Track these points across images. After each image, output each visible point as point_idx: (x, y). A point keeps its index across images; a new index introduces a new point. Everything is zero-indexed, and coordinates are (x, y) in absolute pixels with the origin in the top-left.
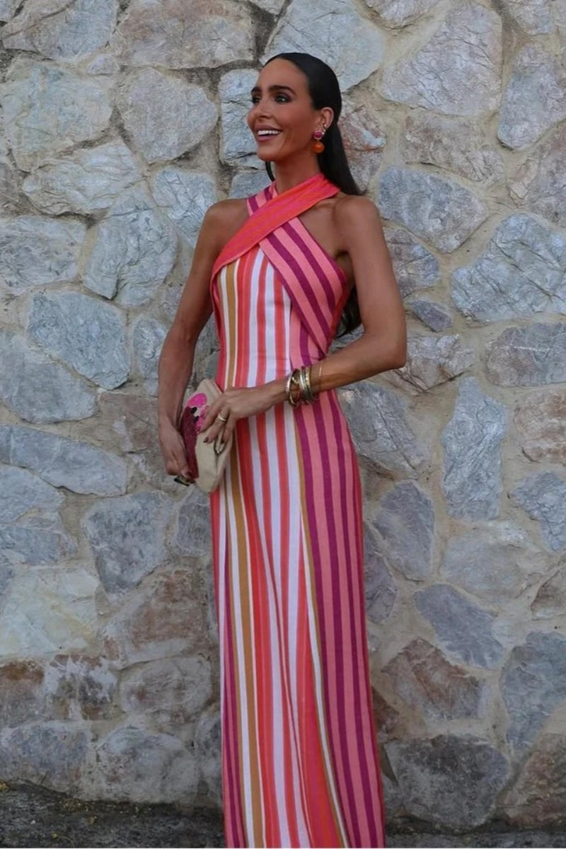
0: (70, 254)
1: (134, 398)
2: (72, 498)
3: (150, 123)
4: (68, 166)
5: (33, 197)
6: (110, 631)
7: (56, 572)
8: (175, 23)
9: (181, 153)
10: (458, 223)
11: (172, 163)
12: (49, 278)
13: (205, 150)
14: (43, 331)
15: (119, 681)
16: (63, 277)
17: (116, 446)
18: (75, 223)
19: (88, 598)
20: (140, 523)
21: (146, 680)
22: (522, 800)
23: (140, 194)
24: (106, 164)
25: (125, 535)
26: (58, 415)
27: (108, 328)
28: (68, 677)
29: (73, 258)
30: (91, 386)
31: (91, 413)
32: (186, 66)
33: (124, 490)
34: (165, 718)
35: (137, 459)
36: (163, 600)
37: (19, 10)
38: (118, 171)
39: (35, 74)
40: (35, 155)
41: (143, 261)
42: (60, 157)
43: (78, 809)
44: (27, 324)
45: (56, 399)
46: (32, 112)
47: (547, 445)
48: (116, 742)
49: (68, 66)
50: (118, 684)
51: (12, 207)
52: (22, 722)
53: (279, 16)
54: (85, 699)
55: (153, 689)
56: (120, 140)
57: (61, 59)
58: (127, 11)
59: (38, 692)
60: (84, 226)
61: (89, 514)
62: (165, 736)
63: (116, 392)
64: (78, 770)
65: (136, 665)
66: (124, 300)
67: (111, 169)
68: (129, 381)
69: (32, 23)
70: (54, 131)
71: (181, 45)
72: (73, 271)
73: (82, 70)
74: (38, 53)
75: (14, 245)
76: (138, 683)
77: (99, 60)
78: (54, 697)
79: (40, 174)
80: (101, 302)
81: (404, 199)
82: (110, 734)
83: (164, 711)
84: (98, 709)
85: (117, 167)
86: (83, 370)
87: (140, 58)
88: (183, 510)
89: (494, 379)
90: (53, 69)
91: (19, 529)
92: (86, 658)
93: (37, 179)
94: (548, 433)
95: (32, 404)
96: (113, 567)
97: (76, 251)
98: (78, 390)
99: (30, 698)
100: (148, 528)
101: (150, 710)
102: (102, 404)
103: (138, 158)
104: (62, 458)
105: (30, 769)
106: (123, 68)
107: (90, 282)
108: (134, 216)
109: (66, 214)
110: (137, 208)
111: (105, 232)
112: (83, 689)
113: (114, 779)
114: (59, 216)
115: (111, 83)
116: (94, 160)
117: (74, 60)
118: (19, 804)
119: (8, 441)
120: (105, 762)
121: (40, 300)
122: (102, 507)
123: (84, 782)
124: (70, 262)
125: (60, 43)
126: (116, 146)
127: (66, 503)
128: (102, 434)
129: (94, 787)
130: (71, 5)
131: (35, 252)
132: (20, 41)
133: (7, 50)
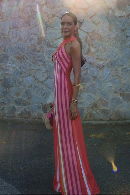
5: (51, 45)
10: (104, 48)
22: (113, 117)
37: (48, 21)
39: (51, 30)
40: (52, 40)
42: (55, 40)
46: (51, 34)
47: (115, 74)
51: (49, 46)
53: (82, 23)
69: (50, 23)
70: (54, 37)
74: (51, 27)
75: (49, 51)
79: (52, 42)
81: (98, 45)
89: (109, 67)
90: (53, 29)
94: (115, 73)
109: (56, 47)
114: (54, 47)
116: (59, 40)
117: (56, 28)
119: (49, 76)
125: (54, 26)
130: (55, 21)
131: (52, 52)
132: (49, 25)
133: (47, 26)
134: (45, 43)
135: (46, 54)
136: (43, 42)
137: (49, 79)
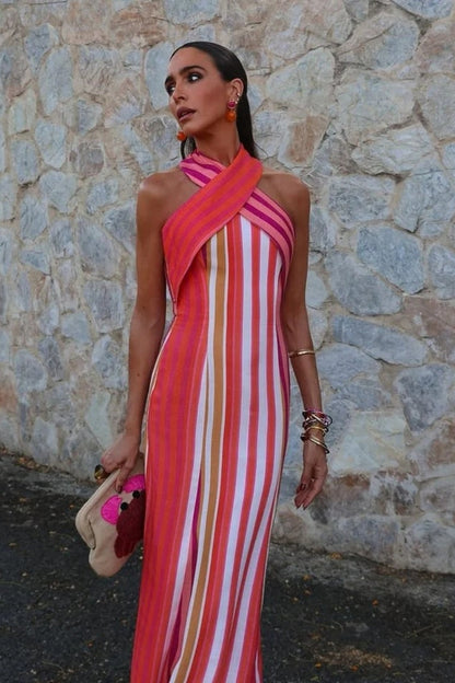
0: (385, 201)
1: (428, 300)
2: (388, 367)
3: (441, 112)
4: (383, 141)
5: (359, 162)
6: (414, 456)
7: (378, 416)
12: (369, 217)
14: (367, 253)
15: (420, 489)
16: (380, 216)
17: (415, 332)
18: (388, 179)
19: (399, 434)
20: (432, 385)
21: (437, 490)
23: (433, 160)
24: (410, 140)
25: (423, 393)
26: (376, 310)
27: (411, 251)
28: (386, 486)
29: (386, 204)
30: (398, 290)
31: (398, 310)
33: (420, 363)
34: (449, 516)
35: (430, 342)
36: (448, 437)
37: (350, 36)
38: (418, 145)
39: (361, 79)
40: (361, 134)
41: (435, 206)
42: (378, 135)
43: (392, 573)
44: (355, 248)
45: (375, 300)
46: (359, 105)
48: (418, 531)
49: (385, 74)
50: (419, 492)
51: (345, 169)
52: (354, 514)
54: (397, 501)
55: (442, 497)
56: (419, 124)
57: (379, 69)
58: (426, 35)
59: (365, 494)
60: (394, 182)
61: (398, 378)
62: (450, 528)
63: (416, 296)
64: (391, 548)
65: (430, 480)
66: (423, 232)
67: (414, 143)
68: (425, 289)
69: (359, 45)
70: (374, 118)
72: (386, 212)
73: (393, 76)
74: (363, 65)
75: (346, 194)
76: (432, 492)
77: (405, 69)
78: (376, 499)
79: (364, 147)
80: (406, 234)
82: (414, 525)
83: (449, 512)
84: (405, 508)
85: (418, 141)
86: (393, 281)
87: (434, 68)
91: (353, 386)
92: (398, 474)
93: (362, 150)
95: (358, 302)
96: (415, 414)
97: (389, 200)
98: (390, 293)
99: (360, 499)
100: (437, 389)
101: (440, 510)
102: (406, 305)
103: (432, 135)
104: (379, 340)
105: (359, 546)
106: (423, 75)
107: (398, 220)
108: (429, 175)
109: (382, 174)
110: (432, 171)
111: (409, 186)
112: (396, 495)
113: (417, 555)
114: (377, 175)
115: (414, 85)
116: (402, 137)
117: (388, 69)
118: (351, 567)
119: (340, 327)
120: (410, 543)
121: (365, 232)
122: (406, 373)
123: (396, 556)
124: (384, 207)
125: (378, 58)
126: (418, 127)
127: (383, 370)
129: (401, 560)
130: (386, 32)
131: (361, 199)
132: (351, 57)
133: (342, 63)
134: (328, 151)
135: (332, 210)
136: (316, 145)
137: (336, 346)
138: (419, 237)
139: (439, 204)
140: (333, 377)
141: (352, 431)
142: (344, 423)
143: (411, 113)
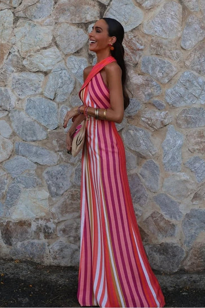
1: (60, 133)
2: (39, 166)
3: (65, 41)
4: (38, 55)
5: (26, 66)
6: (53, 210)
7: (35, 191)
8: (73, 8)
9: (76, 51)
10: (168, 74)
11: (73, 54)
12: (32, 93)
13: (84, 50)
14: (30, 110)
15: (57, 226)
16: (37, 92)
17: (53, 149)
18: (41, 74)
19: (46, 199)
20: (62, 174)
21: (66, 226)
22: (189, 263)
23: (62, 64)
24: (51, 55)
25: (57, 178)
26: (35, 139)
27: (52, 109)
28: (39, 225)
29: (40, 86)
30: (46, 129)
31: (45, 138)
32: (77, 22)
33: (56, 164)
34: (72, 239)
35: (60, 153)
36: (71, 200)
37: (20, 4)
38: (55, 57)
39: (26, 25)
40: (27, 52)
41: (63, 87)
42: (35, 52)
43: (43, 268)
44: (25, 108)
45: (34, 134)
46: (26, 38)
47: (196, 147)
48: (55, 246)
49: (38, 22)
50: (56, 228)
51: (20, 69)
52: (24, 240)
53: (108, 6)
54: (45, 232)
55: (68, 229)
56: (55, 47)
57: (35, 20)
58: (57, 4)
59: (29, 230)
60: (44, 75)
61: (45, 172)
62: (72, 245)
63: (54, 131)
64: (43, 255)
65: (62, 221)
66: (57, 100)
67: (53, 56)
68: (58, 127)
69: (25, 8)
70: (33, 44)
71: (75, 15)
72: (40, 90)
73: (42, 24)
74: (27, 18)
75: (20, 82)
76: (63, 227)
77: (48, 20)
78: (35, 232)
79: (29, 58)
80: (49, 100)
81: (150, 66)
82: (53, 244)
83: (72, 236)
84: (49, 236)
86: (43, 124)
87: (61, 20)
88: (76, 170)
89: (179, 126)
90: (32, 23)
91: (22, 177)
92: (45, 219)
93: (28, 60)
94: (197, 143)
95: (26, 135)
96: (53, 189)
97: (41, 84)
98: (41, 130)
99: (27, 232)
100: (65, 176)
101: (67, 236)
102: (49, 135)
103: (61, 52)
104: (36, 153)
105: (27, 255)
106: (56, 23)
107: (46, 94)
108: (61, 72)
109: (38, 72)
110: (61, 69)
111: (51, 77)
112: (44, 229)
113: (55, 258)
114: (35, 72)
115: (52, 28)
116: (47, 54)
117: (40, 20)
118: (24, 267)
119: (19, 147)
120: (52, 253)
121: (29, 100)
122: (49, 169)
123: (45, 259)
124: (39, 87)
125: (34, 14)
126: (54, 49)
127: (38, 168)
128: (49, 145)
129: (48, 261)
130: (38, 2)
131: (28, 84)
132: (21, 14)
133: (17, 17)
134: (11, 60)
135: (13, 91)
136: (5, 57)
137: (16, 157)
138: (55, 102)
139: (65, 86)
140: (13, 172)
141: (22, 199)
142: (18, 195)
143: (51, 41)
